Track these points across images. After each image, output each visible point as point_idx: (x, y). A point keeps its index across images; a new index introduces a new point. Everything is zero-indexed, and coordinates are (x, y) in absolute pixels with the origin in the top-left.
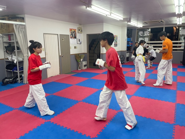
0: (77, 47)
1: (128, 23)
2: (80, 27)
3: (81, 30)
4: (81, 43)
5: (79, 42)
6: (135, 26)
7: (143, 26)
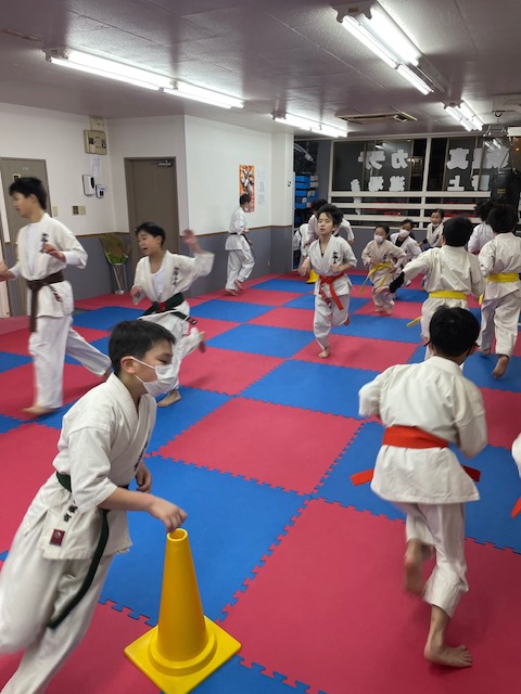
0: (84, 208)
1: (277, 120)
2: (95, 128)
3: (98, 142)
4: (102, 193)
5: (91, 190)
6: (314, 131)
7: (349, 134)
